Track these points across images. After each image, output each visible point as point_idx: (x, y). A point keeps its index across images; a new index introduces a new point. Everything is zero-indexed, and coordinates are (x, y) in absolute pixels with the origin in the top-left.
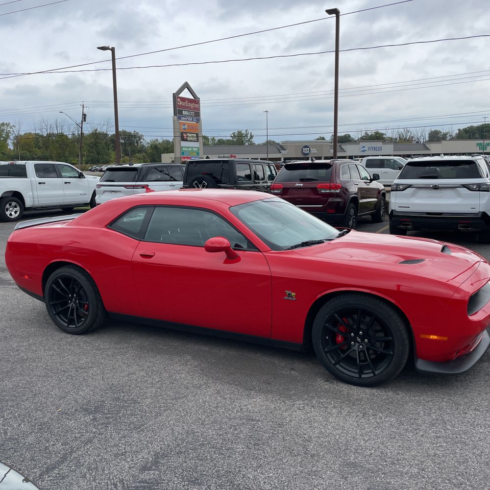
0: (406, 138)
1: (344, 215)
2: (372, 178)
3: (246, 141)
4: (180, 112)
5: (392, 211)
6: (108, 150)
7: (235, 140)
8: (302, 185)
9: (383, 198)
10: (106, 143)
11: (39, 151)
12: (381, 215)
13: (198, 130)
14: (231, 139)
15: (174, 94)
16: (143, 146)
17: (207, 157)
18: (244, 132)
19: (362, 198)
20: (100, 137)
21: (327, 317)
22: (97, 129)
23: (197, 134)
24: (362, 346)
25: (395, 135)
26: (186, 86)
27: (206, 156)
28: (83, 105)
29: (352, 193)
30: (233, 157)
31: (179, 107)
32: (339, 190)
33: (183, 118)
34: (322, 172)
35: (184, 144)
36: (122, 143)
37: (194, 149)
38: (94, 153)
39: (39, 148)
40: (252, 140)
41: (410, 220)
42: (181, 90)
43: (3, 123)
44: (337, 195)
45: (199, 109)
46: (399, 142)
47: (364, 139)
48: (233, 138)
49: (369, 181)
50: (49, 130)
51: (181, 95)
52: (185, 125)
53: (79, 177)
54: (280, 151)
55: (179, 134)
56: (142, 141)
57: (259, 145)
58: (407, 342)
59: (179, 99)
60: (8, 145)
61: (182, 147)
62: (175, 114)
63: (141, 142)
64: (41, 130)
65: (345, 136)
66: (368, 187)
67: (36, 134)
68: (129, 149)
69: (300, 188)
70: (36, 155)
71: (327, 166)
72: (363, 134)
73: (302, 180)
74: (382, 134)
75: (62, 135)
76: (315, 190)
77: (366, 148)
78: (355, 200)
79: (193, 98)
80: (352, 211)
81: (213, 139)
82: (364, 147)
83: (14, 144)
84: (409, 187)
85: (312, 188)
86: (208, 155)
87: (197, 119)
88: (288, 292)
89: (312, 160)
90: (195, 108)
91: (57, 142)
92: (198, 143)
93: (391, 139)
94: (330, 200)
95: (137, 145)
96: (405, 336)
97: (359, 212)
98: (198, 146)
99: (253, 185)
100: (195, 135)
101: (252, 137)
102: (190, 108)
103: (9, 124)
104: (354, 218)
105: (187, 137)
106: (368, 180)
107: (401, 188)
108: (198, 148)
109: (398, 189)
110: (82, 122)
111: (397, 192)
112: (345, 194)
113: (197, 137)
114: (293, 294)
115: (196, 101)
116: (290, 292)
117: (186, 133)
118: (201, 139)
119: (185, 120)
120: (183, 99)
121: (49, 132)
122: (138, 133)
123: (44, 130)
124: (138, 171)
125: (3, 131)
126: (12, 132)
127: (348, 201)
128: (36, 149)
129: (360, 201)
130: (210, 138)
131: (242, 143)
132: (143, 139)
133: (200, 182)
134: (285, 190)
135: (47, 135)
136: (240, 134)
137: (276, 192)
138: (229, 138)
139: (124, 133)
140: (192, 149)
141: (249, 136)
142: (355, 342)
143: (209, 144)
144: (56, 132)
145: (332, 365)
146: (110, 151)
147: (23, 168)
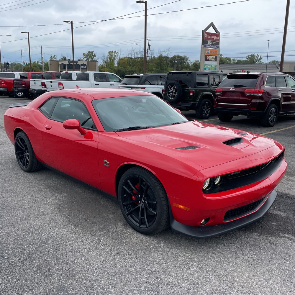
1: (264, 112)
3: (257, 61)
4: (206, 42)
6: (167, 67)
7: (249, 60)
8: (234, 89)
13: (217, 54)
14: (246, 59)
15: (203, 31)
16: (188, 65)
17: (222, 72)
18: (255, 55)
20: (163, 59)
22: (161, 54)
23: (216, 57)
26: (212, 25)
27: (220, 71)
28: (149, 39)
29: (274, 97)
30: (244, 72)
31: (206, 38)
32: (261, 94)
33: (208, 46)
35: (207, 63)
36: (176, 63)
38: (159, 69)
39: (131, 66)
40: (261, 61)
42: (208, 28)
43: (113, 51)
44: (261, 98)
45: (219, 40)
48: (247, 59)
50: (135, 55)
51: (208, 31)
52: (208, 50)
54: (277, 68)
55: (204, 57)
59: (206, 34)
60: (114, 64)
61: (205, 65)
62: (202, 44)
63: (187, 62)
66: (293, 93)
69: (233, 92)
70: (128, 70)
73: (235, 86)
76: (243, 94)
79: (216, 33)
83: (118, 63)
85: (241, 92)
86: (222, 70)
87: (217, 46)
88: (105, 161)
90: (216, 40)
91: (140, 62)
92: (216, 62)
95: (185, 64)
97: (281, 111)
98: (216, 64)
99: (210, 89)
101: (261, 58)
102: (213, 39)
103: (115, 51)
104: (275, 115)
105: (209, 58)
108: (216, 65)
110: (148, 50)
112: (268, 97)
113: (216, 58)
114: (108, 162)
115: (217, 34)
117: (208, 56)
118: (218, 60)
120: (209, 34)
121: (136, 56)
122: (186, 57)
123: (133, 55)
124: (141, 78)
125: (112, 55)
126: (117, 56)
127: (269, 103)
128: (128, 66)
129: (283, 103)
130: (232, 60)
131: (253, 62)
132: (189, 60)
133: (172, 86)
134: (224, 93)
135: (135, 58)
136: (253, 56)
137: (218, 94)
138: (245, 59)
139: (178, 56)
140: (212, 66)
141: (259, 58)
142: (141, 201)
143: (231, 63)
144: (140, 57)
145: (126, 215)
146: (169, 67)
147: (88, 75)
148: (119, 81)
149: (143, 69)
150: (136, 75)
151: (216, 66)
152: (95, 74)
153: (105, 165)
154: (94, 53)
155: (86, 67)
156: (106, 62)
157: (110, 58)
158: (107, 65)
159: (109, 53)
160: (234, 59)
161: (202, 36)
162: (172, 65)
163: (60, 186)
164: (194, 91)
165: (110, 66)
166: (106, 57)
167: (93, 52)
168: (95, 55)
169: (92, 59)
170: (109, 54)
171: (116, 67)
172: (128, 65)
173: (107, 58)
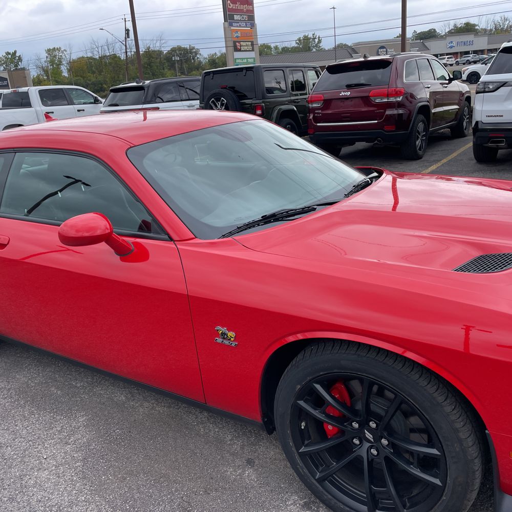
0: (503, 28)
1: (409, 132)
2: (452, 77)
3: (314, 47)
4: (232, 17)
5: (477, 123)
6: (164, 69)
7: (301, 46)
8: (348, 93)
9: (468, 104)
10: (160, 62)
11: (92, 75)
12: (463, 128)
13: (254, 37)
14: (296, 45)
16: (200, 62)
18: (310, 36)
19: (435, 107)
20: (154, 56)
21: (299, 387)
22: (149, 47)
23: (252, 42)
24: (377, 450)
25: (491, 26)
28: (125, 19)
29: (421, 100)
31: (230, 10)
32: (401, 97)
33: (235, 24)
34: (378, 73)
35: (237, 55)
36: (177, 61)
37: (250, 60)
39: (94, 73)
40: (321, 45)
41: (503, 135)
43: (54, 48)
44: (399, 105)
45: (252, 11)
46: (494, 34)
47: (452, 33)
48: (298, 44)
49: (447, 82)
50: (100, 51)
52: (237, 32)
53: (95, 103)
54: (351, 55)
55: (231, 44)
56: (198, 56)
57: (329, 50)
58: (477, 465)
59: (229, 2)
60: (61, 72)
61: (236, 59)
62: (225, 20)
63: (198, 58)
64: (92, 53)
65: (430, 31)
66: (445, 89)
67: (87, 57)
68: (185, 66)
69: (346, 98)
70: (90, 80)
71: (384, 64)
72: (452, 27)
73: (349, 87)
74: (474, 25)
75: (114, 57)
76: (366, 100)
77: (454, 44)
78: (425, 110)
80: (421, 126)
81: (276, 48)
82: (452, 42)
83: (69, 71)
84: (502, 86)
85: (362, 98)
87: (251, 23)
88: (221, 329)
89: (365, 57)
90: (248, 11)
91: (110, 64)
92: (253, 52)
93: (485, 30)
94: (389, 112)
95: (194, 61)
96: (473, 451)
97: (431, 126)
98: (254, 57)
99: (289, 98)
100: (250, 43)
101: (320, 41)
102: (241, 11)
103: (60, 48)
104: (423, 136)
105: (241, 46)
106: (446, 80)
107: (491, 87)
109: (487, 90)
110: (126, 39)
111: (485, 94)
112: (411, 102)
113: (252, 45)
114: (231, 334)
115: (249, 1)
116: (224, 330)
117: (239, 42)
118: (256, 48)
119: (237, 26)
120: (234, 1)
121: (101, 53)
122: (194, 48)
123: (95, 53)
124: (146, 89)
125: (55, 56)
126: (64, 57)
127: (415, 113)
128: (90, 74)
129: (433, 111)
130: (273, 47)
131: (309, 49)
132: (200, 54)
133: (218, 100)
134: (327, 103)
135: (99, 57)
136: (306, 38)
137: (315, 105)
138: (294, 44)
139: (180, 48)
140: (247, 60)
141: (317, 40)
142: (362, 439)
143: (272, 54)
144: (109, 54)
145: (315, 482)
146: (166, 70)
147: (26, 95)
148: (93, 101)
149: (118, 77)
150: (135, 84)
151: (254, 60)
152: (41, 92)
153: (219, 340)
154: (18, 55)
155: (8, 83)
156: (46, 71)
157: (52, 62)
158: (48, 76)
159: (49, 51)
160: (277, 46)
161: (222, 6)
162: (172, 65)
163: (57, 388)
164: (264, 104)
165: (55, 78)
166: (43, 60)
167: (15, 52)
168: (20, 59)
169: (16, 66)
170: (49, 54)
171: (66, 77)
172: (89, 72)
173: (45, 62)
